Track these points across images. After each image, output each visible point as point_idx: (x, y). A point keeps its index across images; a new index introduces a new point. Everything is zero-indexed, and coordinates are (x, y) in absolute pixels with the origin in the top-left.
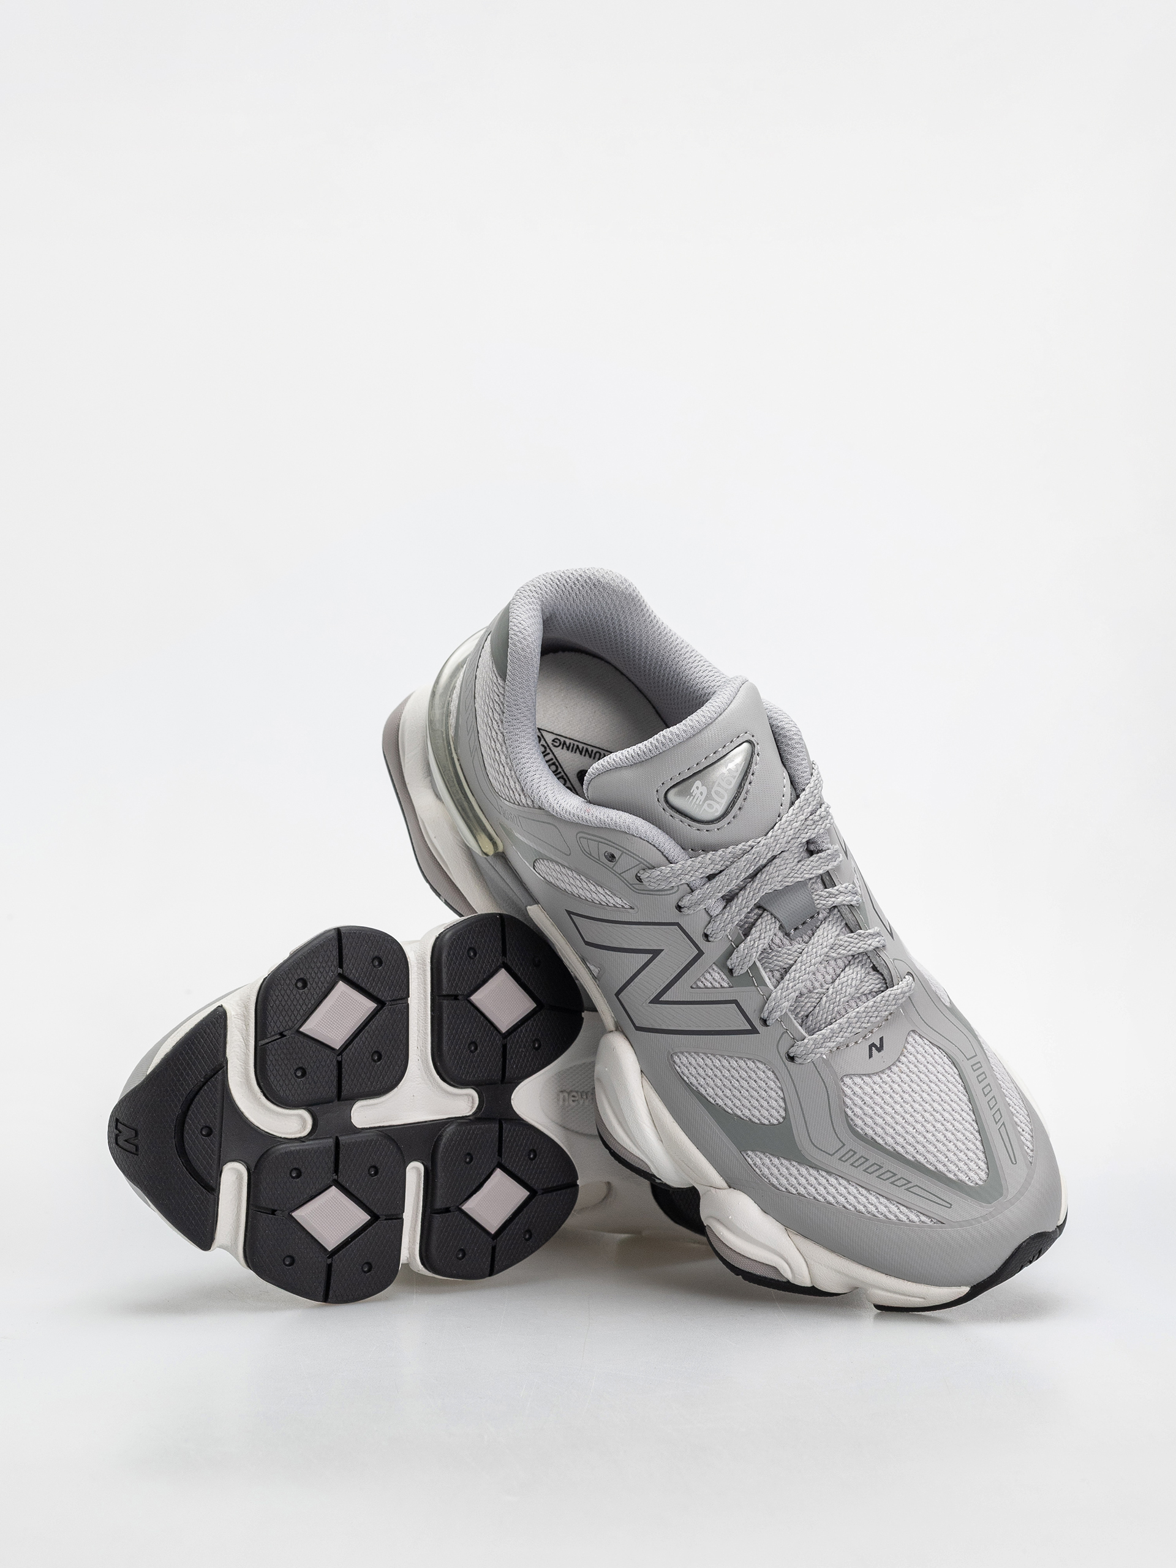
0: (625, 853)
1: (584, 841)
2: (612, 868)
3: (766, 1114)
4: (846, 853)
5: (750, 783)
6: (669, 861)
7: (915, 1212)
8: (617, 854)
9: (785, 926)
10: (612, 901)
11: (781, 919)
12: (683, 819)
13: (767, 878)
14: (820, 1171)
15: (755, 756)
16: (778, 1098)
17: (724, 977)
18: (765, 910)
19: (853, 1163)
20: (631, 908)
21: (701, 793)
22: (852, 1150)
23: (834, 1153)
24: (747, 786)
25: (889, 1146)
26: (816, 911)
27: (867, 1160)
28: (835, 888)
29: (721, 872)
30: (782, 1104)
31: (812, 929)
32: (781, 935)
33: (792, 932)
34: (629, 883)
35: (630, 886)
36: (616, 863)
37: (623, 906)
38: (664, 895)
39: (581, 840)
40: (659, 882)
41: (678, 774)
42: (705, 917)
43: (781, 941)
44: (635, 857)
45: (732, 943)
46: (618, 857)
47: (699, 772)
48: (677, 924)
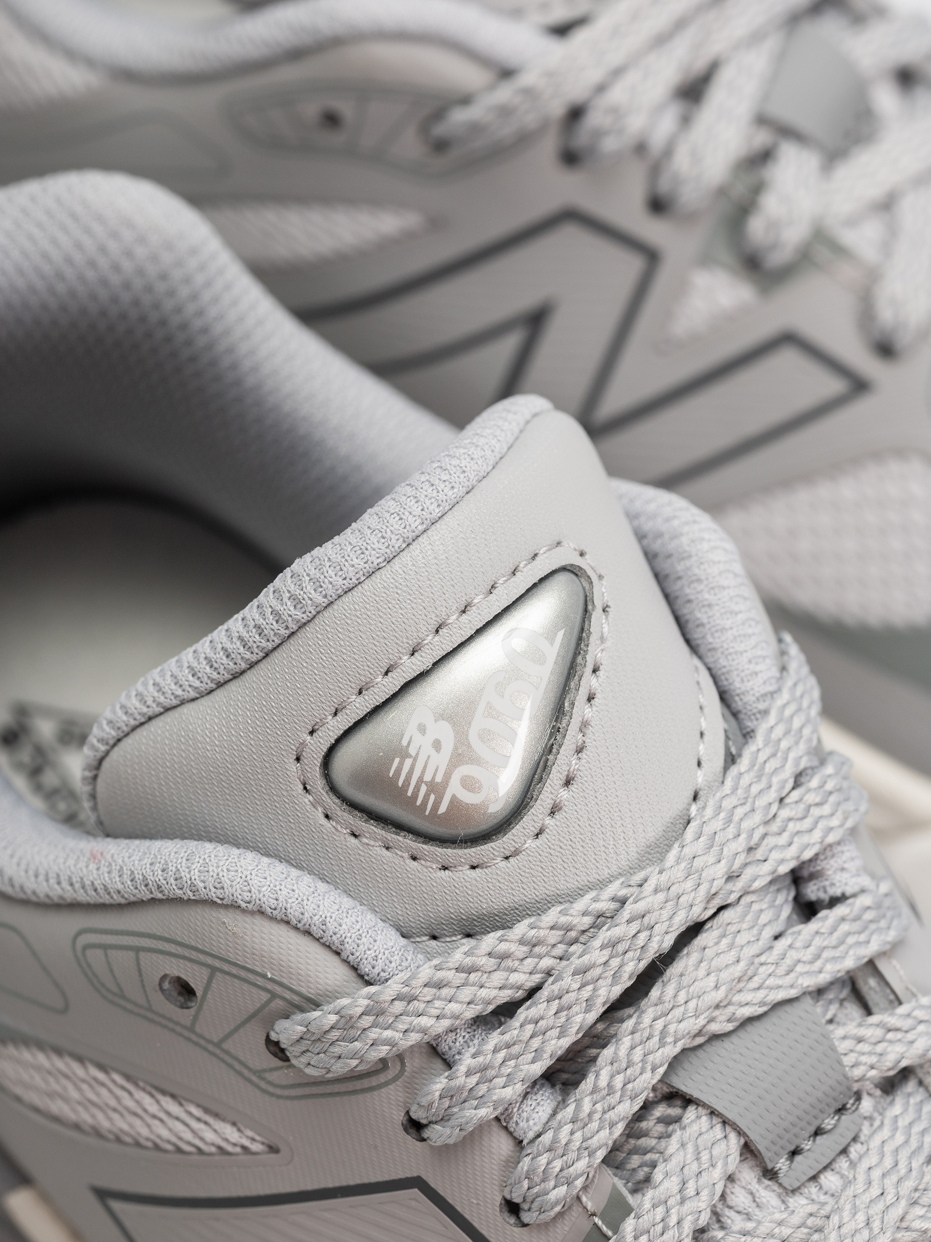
0: (223, 971)
1: (95, 957)
2: (191, 1029)
4: (913, 907)
5: (590, 698)
6: (361, 977)
8: (196, 978)
9: (761, 1145)
10: (209, 1136)
11: (742, 1124)
12: (391, 836)
13: (682, 997)
15: (597, 616)
18: (688, 1101)
20: (273, 1149)
21: (437, 745)
24: (581, 710)
26: (849, 1088)
28: (901, 1010)
29: (532, 992)
31: (844, 1151)
32: (749, 1176)
33: (782, 1164)
34: (249, 1069)
35: (254, 1079)
36: (200, 1009)
37: (244, 1148)
38: (363, 1091)
39: (89, 952)
40: (336, 1050)
41: (356, 691)
42: (502, 1145)
43: (750, 1197)
44: (251, 977)
45: (596, 1220)
46: (202, 989)
47: (422, 676)
48: (417, 1183)
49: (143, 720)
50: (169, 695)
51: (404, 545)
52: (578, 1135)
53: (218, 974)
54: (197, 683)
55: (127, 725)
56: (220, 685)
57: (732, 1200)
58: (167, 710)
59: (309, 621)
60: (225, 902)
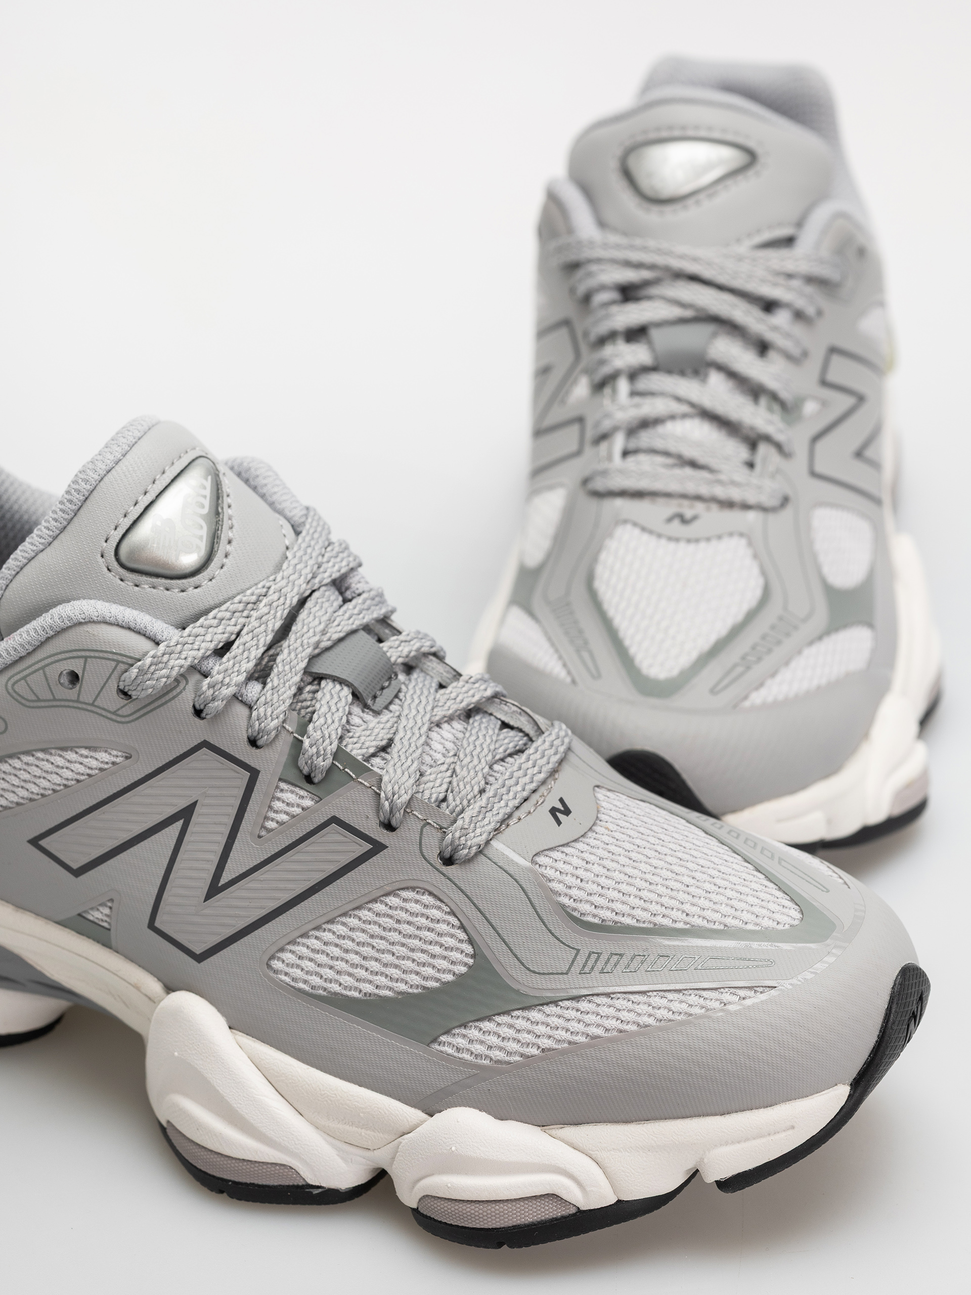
0: (91, 657)
1: (21, 687)
2: (78, 701)
3: (444, 964)
5: (229, 507)
6: (156, 641)
7: (727, 990)
8: (78, 667)
9: (360, 692)
10: (94, 764)
11: (350, 681)
13: (306, 629)
14: (560, 1003)
15: (221, 476)
16: (452, 931)
17: (302, 793)
18: (321, 676)
19: (603, 969)
20: (128, 757)
22: (593, 953)
23: (570, 968)
24: (227, 511)
25: (644, 922)
26: (390, 668)
27: (621, 955)
28: (403, 635)
29: (238, 634)
30: (463, 936)
31: (396, 696)
32: (356, 710)
33: (369, 702)
34: (110, 712)
35: (114, 717)
36: (81, 685)
37: (114, 763)
38: (170, 700)
39: (16, 687)
40: (155, 676)
41: (123, 516)
42: (242, 711)
43: (361, 719)
44: (106, 655)
45: (295, 735)
46: (81, 672)
47: (152, 503)
48: (205, 744)
49: (18, 570)
50: (30, 551)
51: (129, 448)
52: (276, 696)
53: (89, 659)
54: (43, 541)
55: (10, 575)
56: (55, 538)
57: (352, 722)
58: (30, 560)
59: (93, 490)
60: (86, 620)
